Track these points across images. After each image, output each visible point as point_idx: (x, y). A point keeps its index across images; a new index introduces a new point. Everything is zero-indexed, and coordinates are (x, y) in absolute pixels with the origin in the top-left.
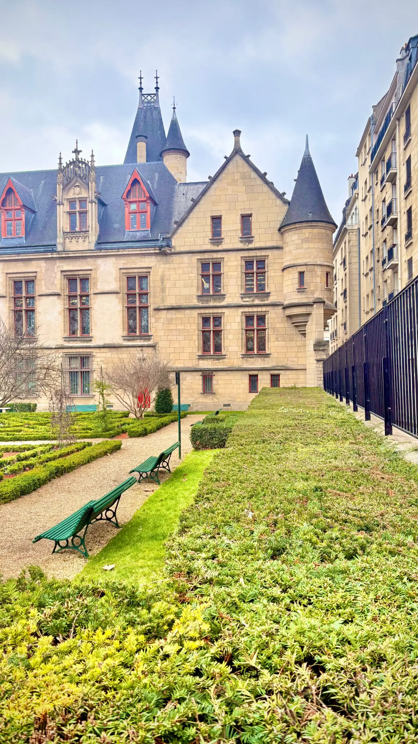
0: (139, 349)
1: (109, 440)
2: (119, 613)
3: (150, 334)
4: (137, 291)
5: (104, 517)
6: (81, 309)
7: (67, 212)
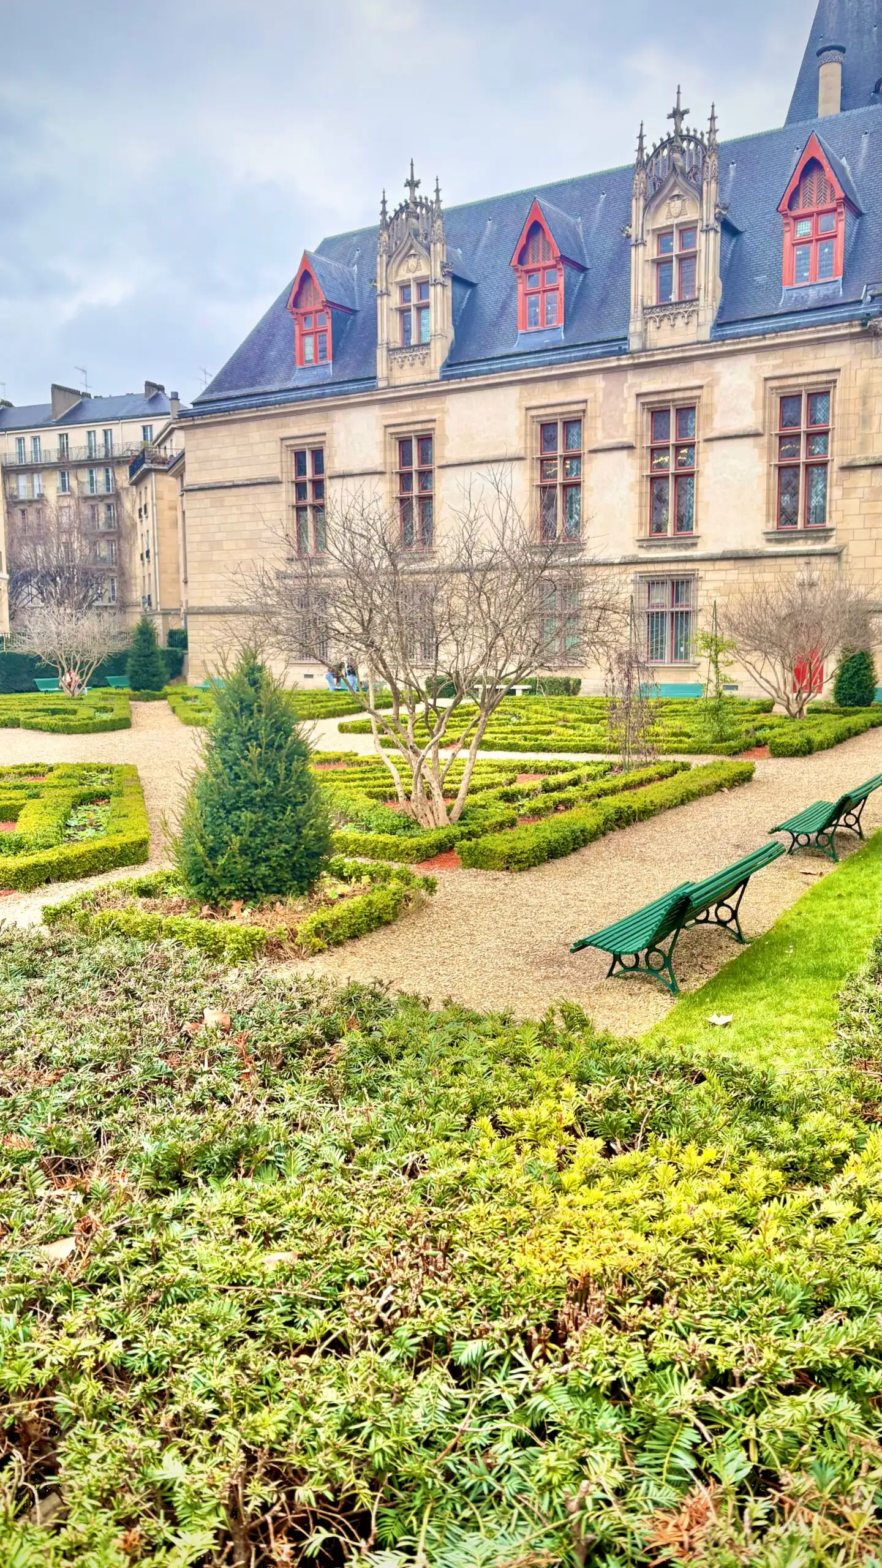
0: (802, 560)
1: (728, 759)
2: (733, 1120)
3: (828, 524)
4: (803, 427)
5: (712, 917)
6: (677, 477)
7: (653, 261)
